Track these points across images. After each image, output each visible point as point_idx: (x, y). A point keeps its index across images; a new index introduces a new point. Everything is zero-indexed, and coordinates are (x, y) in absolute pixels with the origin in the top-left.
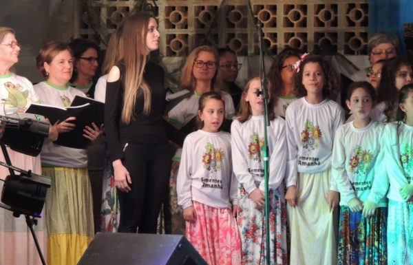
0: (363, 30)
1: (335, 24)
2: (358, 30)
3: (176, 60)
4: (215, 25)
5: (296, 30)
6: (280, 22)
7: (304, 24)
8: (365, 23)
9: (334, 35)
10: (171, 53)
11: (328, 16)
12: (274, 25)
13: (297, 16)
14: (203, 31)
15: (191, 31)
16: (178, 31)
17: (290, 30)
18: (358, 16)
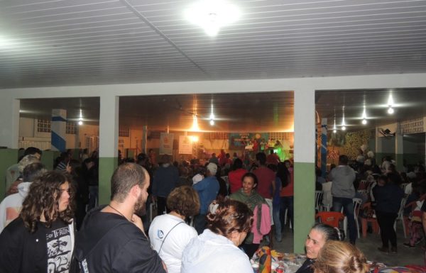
18: (227, 136)
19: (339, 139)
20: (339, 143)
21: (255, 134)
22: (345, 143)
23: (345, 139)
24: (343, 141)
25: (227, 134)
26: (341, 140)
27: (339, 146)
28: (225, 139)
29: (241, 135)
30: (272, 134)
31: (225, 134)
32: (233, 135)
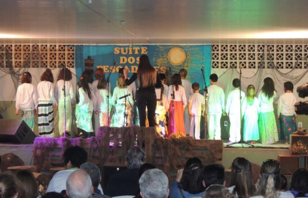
0: (72, 61)
1: (64, 59)
2: (71, 61)
3: (17, 69)
4: (29, 59)
5: (53, 60)
6: (48, 58)
7: (55, 59)
8: (73, 59)
9: (64, 62)
10: (16, 67)
11: (62, 56)
12: (46, 59)
13: (53, 56)
14: (25, 60)
15: (22, 60)
16: (18, 60)
17: (51, 60)
18: (71, 57)
21: (168, 49)
29: (117, 51)
30: (225, 48)
31: (62, 48)
32: (92, 53)
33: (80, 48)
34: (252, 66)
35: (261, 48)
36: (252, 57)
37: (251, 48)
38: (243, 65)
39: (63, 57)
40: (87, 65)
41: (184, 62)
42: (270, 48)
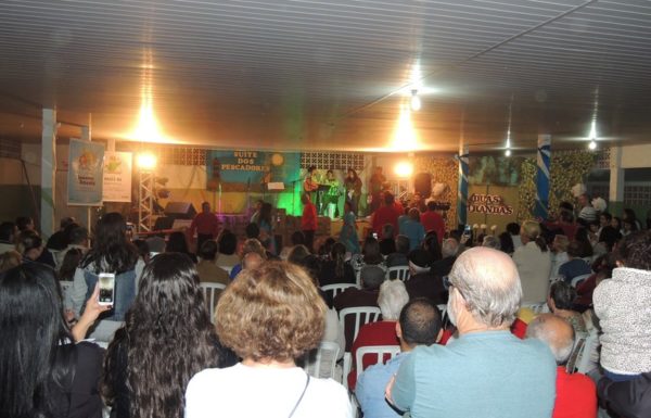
8: (204, 159)
13: (190, 157)
18: (202, 157)
19: (502, 171)
20: (503, 179)
21: (271, 154)
22: (520, 179)
23: (520, 171)
24: (514, 176)
25: (202, 151)
26: (509, 173)
27: (505, 185)
28: (196, 164)
29: (236, 155)
30: (308, 155)
31: (196, 151)
32: (218, 155)
33: (209, 152)
34: (326, 167)
35: (332, 156)
36: (326, 162)
37: (326, 156)
38: (320, 167)
39: (197, 157)
40: (215, 164)
41: (283, 164)
42: (338, 156)
